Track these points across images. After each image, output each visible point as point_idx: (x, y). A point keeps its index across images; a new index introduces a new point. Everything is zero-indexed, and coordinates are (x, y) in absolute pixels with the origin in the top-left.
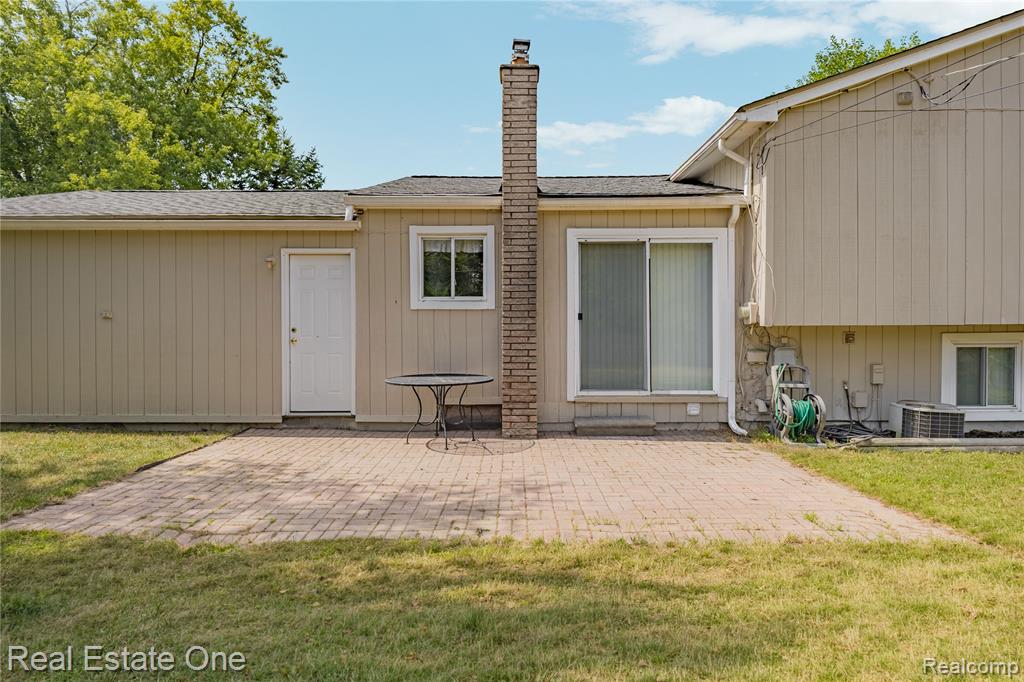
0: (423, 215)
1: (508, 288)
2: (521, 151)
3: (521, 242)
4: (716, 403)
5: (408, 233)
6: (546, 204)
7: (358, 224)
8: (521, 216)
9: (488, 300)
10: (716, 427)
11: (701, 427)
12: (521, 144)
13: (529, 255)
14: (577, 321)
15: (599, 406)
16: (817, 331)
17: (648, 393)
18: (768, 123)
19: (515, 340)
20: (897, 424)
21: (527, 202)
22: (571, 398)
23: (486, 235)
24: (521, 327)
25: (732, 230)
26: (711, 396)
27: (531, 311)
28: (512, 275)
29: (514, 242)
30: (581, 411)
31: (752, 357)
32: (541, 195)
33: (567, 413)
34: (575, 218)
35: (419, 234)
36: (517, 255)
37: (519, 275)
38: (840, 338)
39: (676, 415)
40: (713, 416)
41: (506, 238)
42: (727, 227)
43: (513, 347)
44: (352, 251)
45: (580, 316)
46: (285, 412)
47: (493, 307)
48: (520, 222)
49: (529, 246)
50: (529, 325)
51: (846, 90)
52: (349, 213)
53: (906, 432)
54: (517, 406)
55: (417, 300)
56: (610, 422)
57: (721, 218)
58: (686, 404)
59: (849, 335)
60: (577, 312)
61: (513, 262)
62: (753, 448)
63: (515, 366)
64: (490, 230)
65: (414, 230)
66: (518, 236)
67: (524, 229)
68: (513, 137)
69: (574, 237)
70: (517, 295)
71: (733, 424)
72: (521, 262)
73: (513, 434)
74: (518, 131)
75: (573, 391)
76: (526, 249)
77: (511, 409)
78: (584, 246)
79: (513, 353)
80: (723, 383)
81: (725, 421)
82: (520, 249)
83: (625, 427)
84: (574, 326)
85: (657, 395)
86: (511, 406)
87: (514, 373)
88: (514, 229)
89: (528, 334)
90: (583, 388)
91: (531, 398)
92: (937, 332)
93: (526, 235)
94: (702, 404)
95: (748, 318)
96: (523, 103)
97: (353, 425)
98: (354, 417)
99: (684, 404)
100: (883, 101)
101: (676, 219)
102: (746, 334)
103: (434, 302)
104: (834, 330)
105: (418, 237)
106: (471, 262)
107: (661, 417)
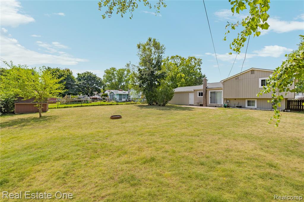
6: (207, 89)
17: (216, 104)
28: (205, 94)
31: (225, 101)
33: (209, 105)
34: (210, 90)
44: (194, 93)
45: (210, 98)
46: (189, 104)
52: (193, 90)
55: (198, 96)
56: (213, 106)
59: (235, 99)
64: (203, 91)
75: (210, 103)
91: (206, 104)
92: (245, 99)
98: (194, 105)
99: (219, 105)
100: (234, 79)
101: (218, 89)
102: (224, 99)
103: (200, 97)
104: (233, 99)
105: (198, 92)
106: (202, 93)
107: (217, 106)
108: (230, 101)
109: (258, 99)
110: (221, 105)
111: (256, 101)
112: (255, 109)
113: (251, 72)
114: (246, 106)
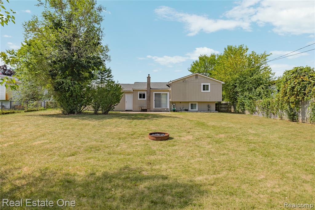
0: (139, 90)
4: (168, 109)
6: (151, 90)
7: (133, 92)
8: (149, 91)
9: (146, 99)
16: (177, 102)
17: (161, 108)
18: (171, 83)
21: (149, 89)
24: (149, 102)
27: (150, 100)
28: (148, 96)
30: (155, 110)
31: (171, 104)
32: (151, 89)
33: (153, 110)
34: (154, 91)
39: (164, 110)
40: (167, 110)
41: (147, 93)
44: (132, 94)
45: (155, 100)
46: (126, 110)
51: (178, 80)
52: (132, 90)
54: (148, 109)
56: (157, 111)
57: (168, 91)
59: (180, 102)
64: (146, 92)
69: (154, 93)
70: (148, 98)
71: (169, 111)
73: (148, 111)
75: (154, 108)
76: (149, 94)
78: (155, 94)
79: (148, 104)
80: (168, 107)
87: (148, 106)
91: (150, 108)
92: (189, 102)
98: (132, 110)
99: (165, 109)
100: (182, 81)
101: (164, 91)
102: (170, 102)
103: (140, 99)
104: (179, 102)
105: (139, 93)
106: (144, 95)
107: (162, 110)
108: (176, 104)
109: (198, 102)
110: (167, 109)
111: (197, 104)
112: (197, 112)
113: (195, 76)
114: (190, 109)
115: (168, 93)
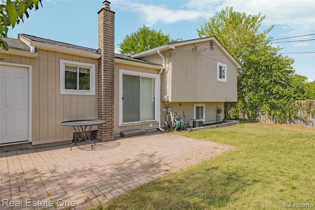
0: (66, 56)
1: (105, 88)
2: (110, 40)
3: (109, 72)
4: (156, 123)
5: (59, 62)
7: (36, 55)
8: (109, 63)
9: (92, 92)
10: (155, 130)
11: (152, 130)
12: (109, 38)
13: (112, 77)
14: (122, 100)
15: (128, 127)
16: (175, 103)
17: (141, 122)
18: (172, 49)
19: (107, 107)
20: (191, 125)
21: (111, 58)
22: (120, 125)
23: (92, 67)
24: (109, 102)
25: (159, 75)
26: (155, 121)
27: (112, 96)
28: (106, 83)
29: (107, 72)
30: (123, 130)
31: (164, 110)
32: (114, 56)
34: (121, 66)
35: (64, 63)
36: (108, 76)
37: (109, 84)
38: (179, 105)
39: (147, 128)
40: (155, 127)
41: (104, 70)
42: (158, 74)
43: (107, 109)
44: (31, 67)
45: (123, 98)
47: (95, 95)
48: (109, 65)
49: (112, 74)
50: (112, 101)
51: (185, 45)
52: (32, 49)
53: (194, 127)
54: (108, 130)
55: (63, 91)
56: (134, 132)
57: (157, 72)
58: (149, 124)
60: (122, 97)
61: (107, 79)
62: (166, 135)
63: (107, 116)
64: (94, 66)
65: (62, 61)
66: (108, 70)
67: (110, 67)
68: (107, 35)
69: (121, 72)
70: (108, 91)
71: (160, 128)
72: (109, 79)
73: (106, 140)
74: (108, 33)
75: (121, 123)
76: (111, 75)
77: (106, 131)
79: (106, 111)
80: (158, 117)
81: (158, 128)
82: (109, 74)
83: (138, 133)
84: (121, 101)
85: (143, 122)
86: (106, 130)
87: (107, 118)
88: (107, 67)
89: (111, 104)
90: (123, 122)
91: (112, 127)
93: (111, 70)
94: (153, 124)
95: (166, 99)
96: (110, 23)
97: (30, 146)
98: (31, 143)
101: (146, 70)
105: (63, 65)
111: (205, 107)
115: (157, 77)
